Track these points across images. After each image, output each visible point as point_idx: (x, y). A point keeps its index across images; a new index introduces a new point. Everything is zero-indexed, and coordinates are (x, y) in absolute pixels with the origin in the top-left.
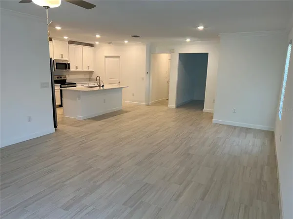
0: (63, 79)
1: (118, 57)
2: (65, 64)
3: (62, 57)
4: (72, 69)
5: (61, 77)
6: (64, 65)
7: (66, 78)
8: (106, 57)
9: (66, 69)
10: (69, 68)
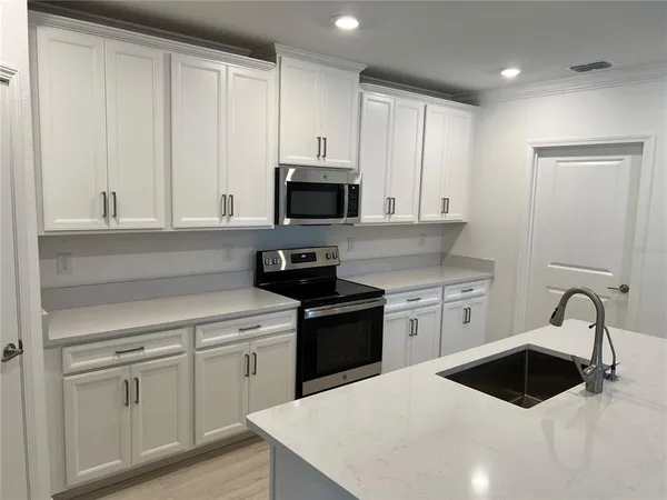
0: (321, 262)
1: (635, 148)
2: (338, 188)
3: (321, 153)
4: (370, 212)
5: (312, 257)
6: (330, 197)
7: (335, 256)
8: (541, 152)
9: (339, 215)
10: (355, 212)
